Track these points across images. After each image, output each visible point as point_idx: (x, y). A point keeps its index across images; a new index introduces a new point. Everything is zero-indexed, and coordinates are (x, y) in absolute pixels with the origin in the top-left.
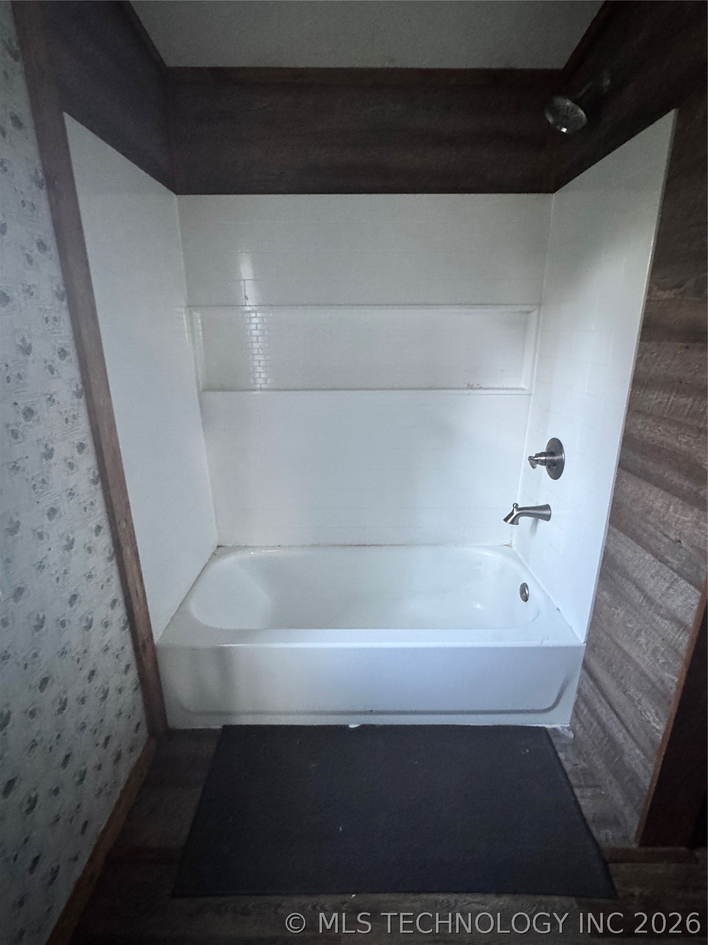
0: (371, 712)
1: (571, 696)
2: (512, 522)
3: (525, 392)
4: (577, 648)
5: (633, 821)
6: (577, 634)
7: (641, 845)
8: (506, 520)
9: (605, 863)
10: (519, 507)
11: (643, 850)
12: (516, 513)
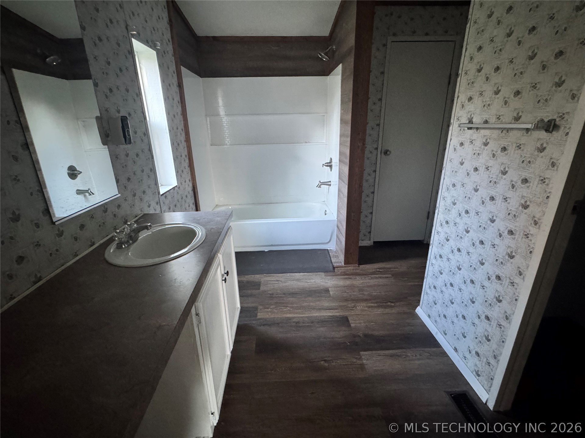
0: (272, 245)
1: (335, 237)
2: (319, 187)
3: (324, 144)
4: (335, 220)
5: (342, 258)
6: (335, 218)
7: (344, 264)
8: (317, 187)
9: (334, 268)
10: (321, 182)
11: (345, 265)
12: (320, 184)
